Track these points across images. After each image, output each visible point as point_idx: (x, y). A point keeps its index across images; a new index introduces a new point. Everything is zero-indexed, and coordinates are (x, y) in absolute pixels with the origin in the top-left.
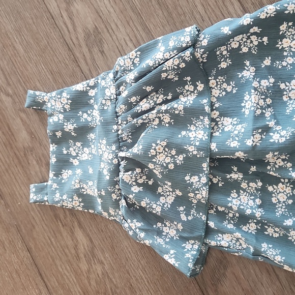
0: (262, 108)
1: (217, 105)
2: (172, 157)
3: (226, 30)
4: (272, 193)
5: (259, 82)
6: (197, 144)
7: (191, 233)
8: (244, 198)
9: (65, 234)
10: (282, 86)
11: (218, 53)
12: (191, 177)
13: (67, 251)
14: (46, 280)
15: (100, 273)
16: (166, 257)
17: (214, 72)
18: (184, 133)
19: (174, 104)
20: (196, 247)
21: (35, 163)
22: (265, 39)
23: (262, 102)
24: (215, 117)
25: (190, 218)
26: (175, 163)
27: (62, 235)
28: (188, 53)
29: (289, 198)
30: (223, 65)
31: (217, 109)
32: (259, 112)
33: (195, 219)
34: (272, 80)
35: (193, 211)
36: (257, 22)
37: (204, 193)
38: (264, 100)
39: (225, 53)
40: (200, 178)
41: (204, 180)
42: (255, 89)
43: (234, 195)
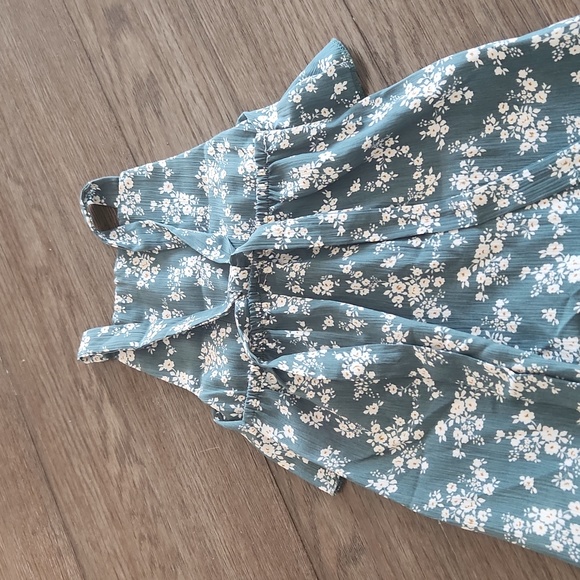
9: (88, 412)
15: (137, 480)
21: (50, 293)
27: (83, 415)
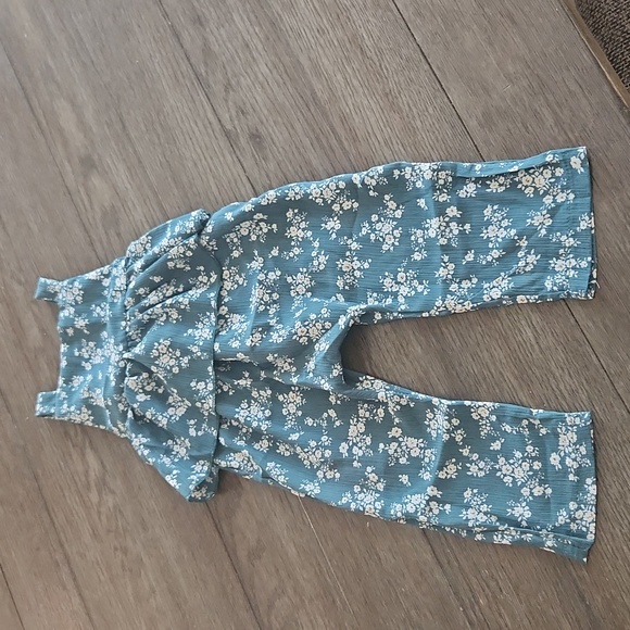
0: (266, 304)
1: (226, 300)
2: (177, 358)
3: (229, 217)
4: (283, 403)
5: (266, 275)
6: (201, 344)
7: (199, 451)
8: (255, 409)
10: (289, 280)
11: (228, 240)
12: (197, 382)
13: (77, 478)
14: (53, 515)
16: (168, 478)
17: (227, 262)
18: (190, 331)
19: (180, 298)
20: (206, 468)
22: (274, 226)
23: (266, 298)
24: (224, 313)
25: (200, 433)
26: (180, 366)
28: (192, 240)
29: (297, 409)
30: (236, 254)
31: (225, 304)
32: (262, 308)
33: (206, 434)
34: (279, 273)
35: (204, 425)
36: (259, 208)
37: (211, 402)
38: (270, 294)
39: (235, 240)
40: (206, 384)
41: (211, 387)
42: (260, 282)
43: (244, 405)
